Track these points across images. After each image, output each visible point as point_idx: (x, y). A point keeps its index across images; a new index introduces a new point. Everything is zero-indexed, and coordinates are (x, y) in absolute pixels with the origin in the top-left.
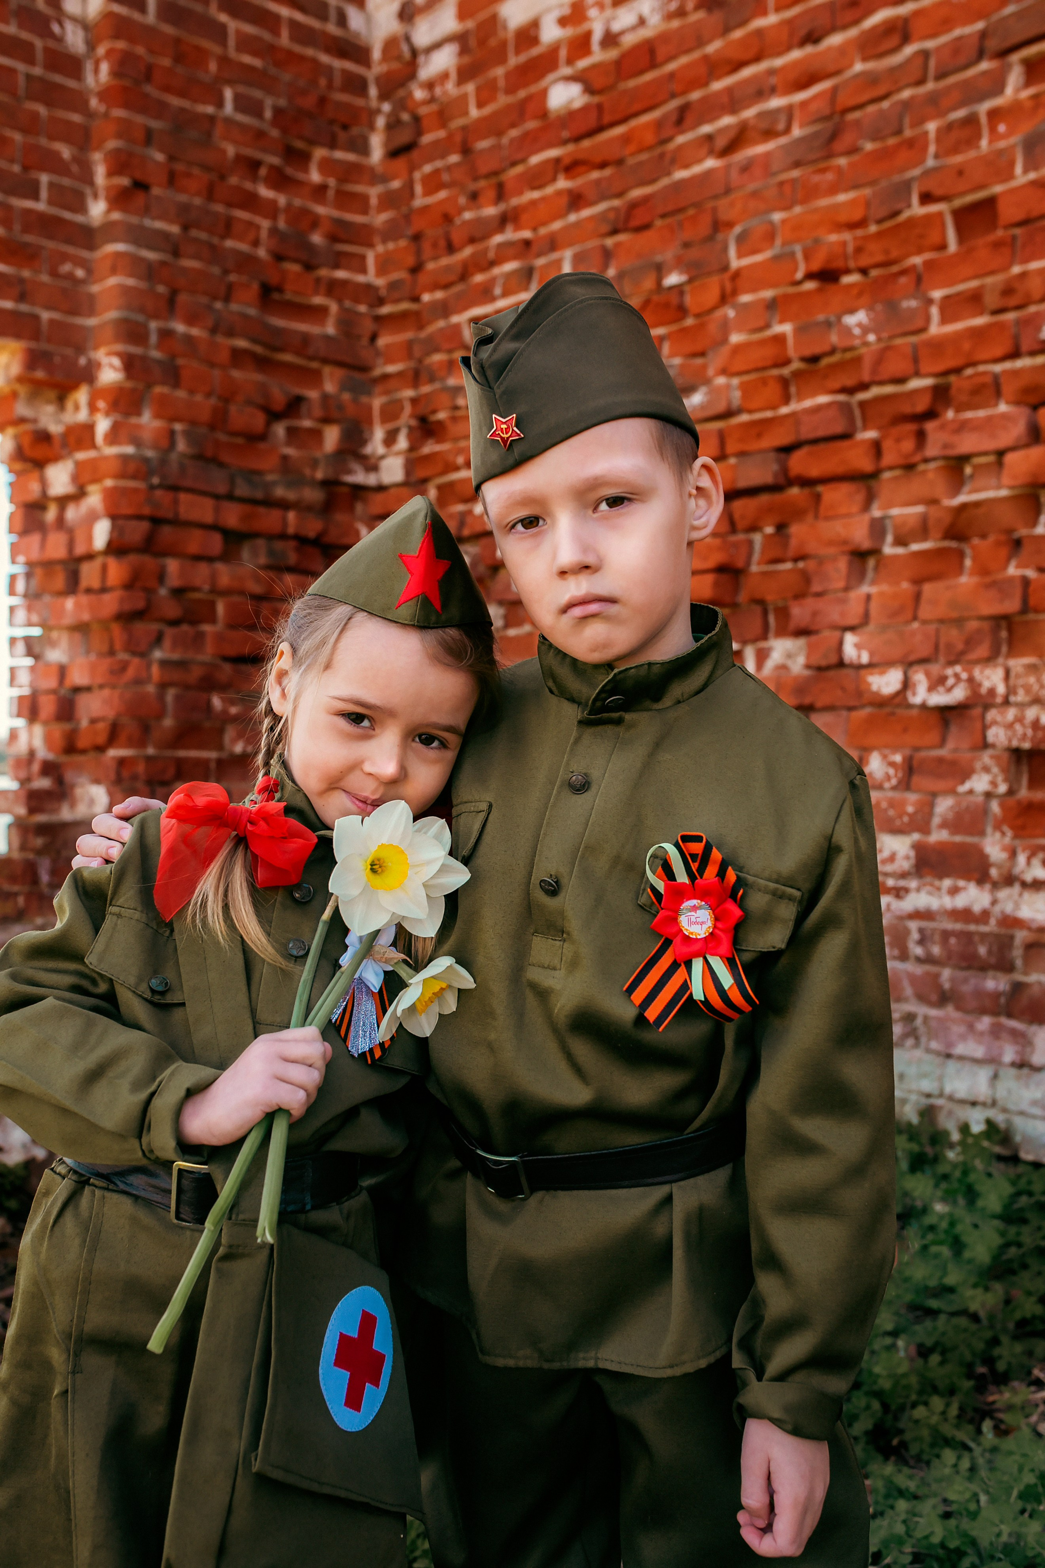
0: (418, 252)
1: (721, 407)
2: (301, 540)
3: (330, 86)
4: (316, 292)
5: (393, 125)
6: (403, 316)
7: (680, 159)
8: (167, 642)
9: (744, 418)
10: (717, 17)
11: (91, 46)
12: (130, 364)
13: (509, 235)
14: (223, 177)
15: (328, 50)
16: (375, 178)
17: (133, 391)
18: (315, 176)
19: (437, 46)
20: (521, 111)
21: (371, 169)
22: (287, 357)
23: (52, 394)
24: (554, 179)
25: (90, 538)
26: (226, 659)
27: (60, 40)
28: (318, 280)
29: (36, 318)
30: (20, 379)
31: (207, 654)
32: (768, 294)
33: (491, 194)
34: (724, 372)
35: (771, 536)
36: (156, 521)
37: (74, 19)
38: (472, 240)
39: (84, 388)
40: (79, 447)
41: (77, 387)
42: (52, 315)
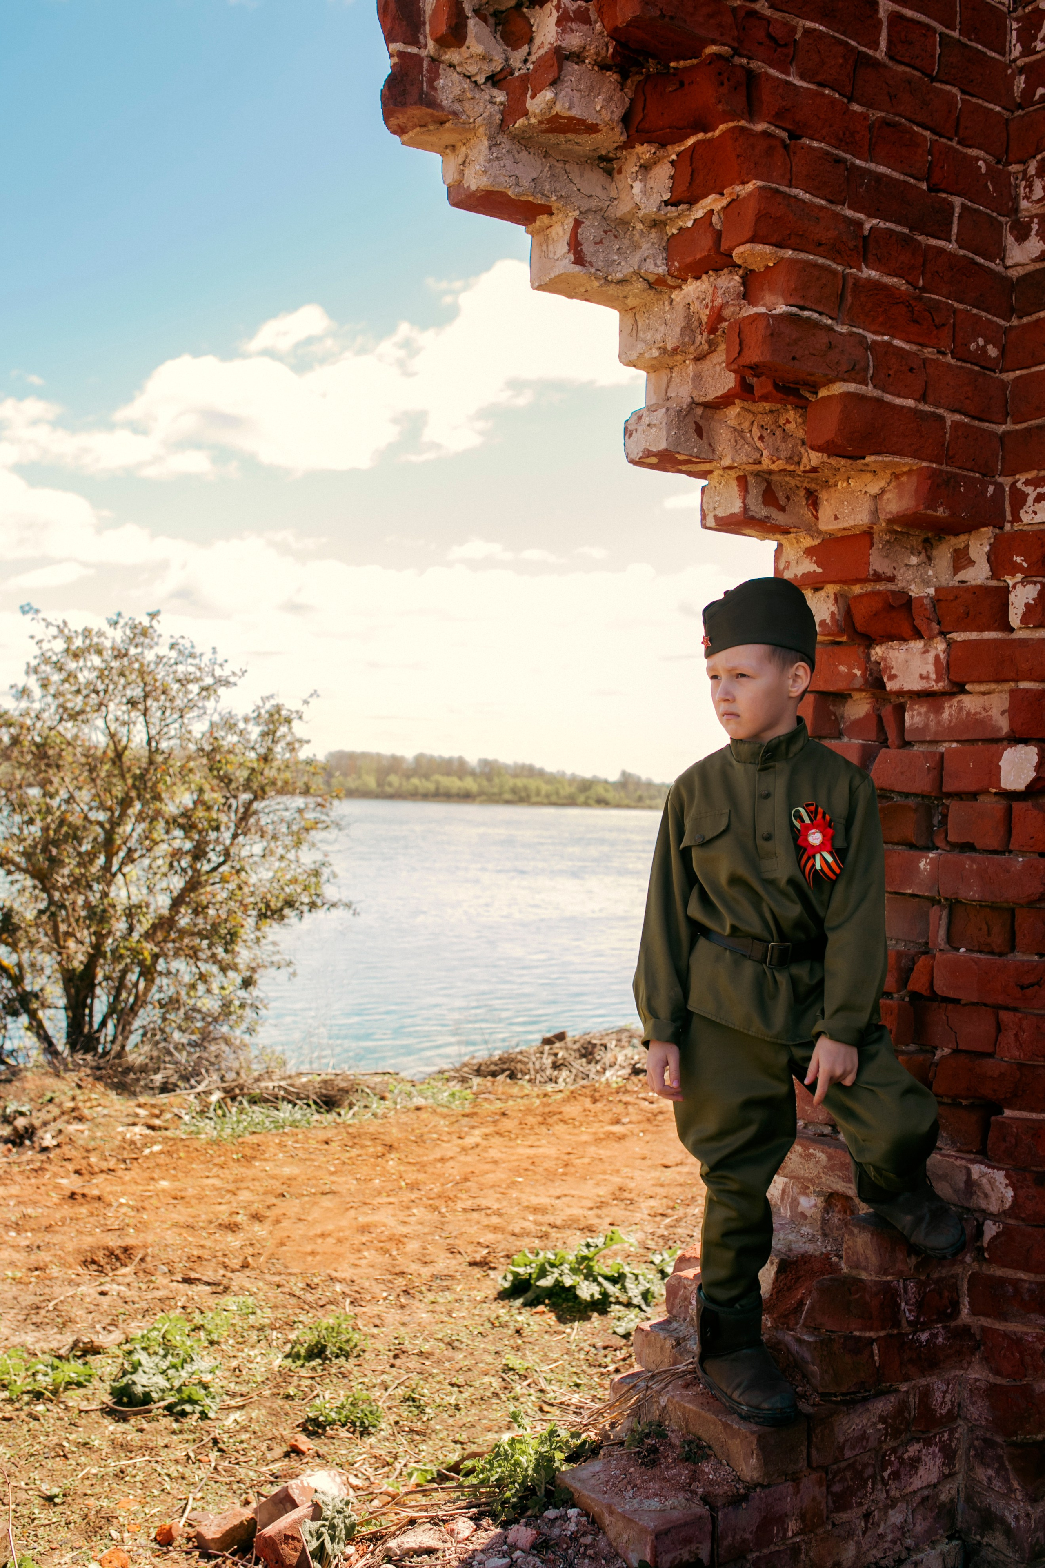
29: (940, 420)
30: (892, 518)
39: (987, 532)
40: (966, 622)
41: (970, 528)
42: (958, 417)
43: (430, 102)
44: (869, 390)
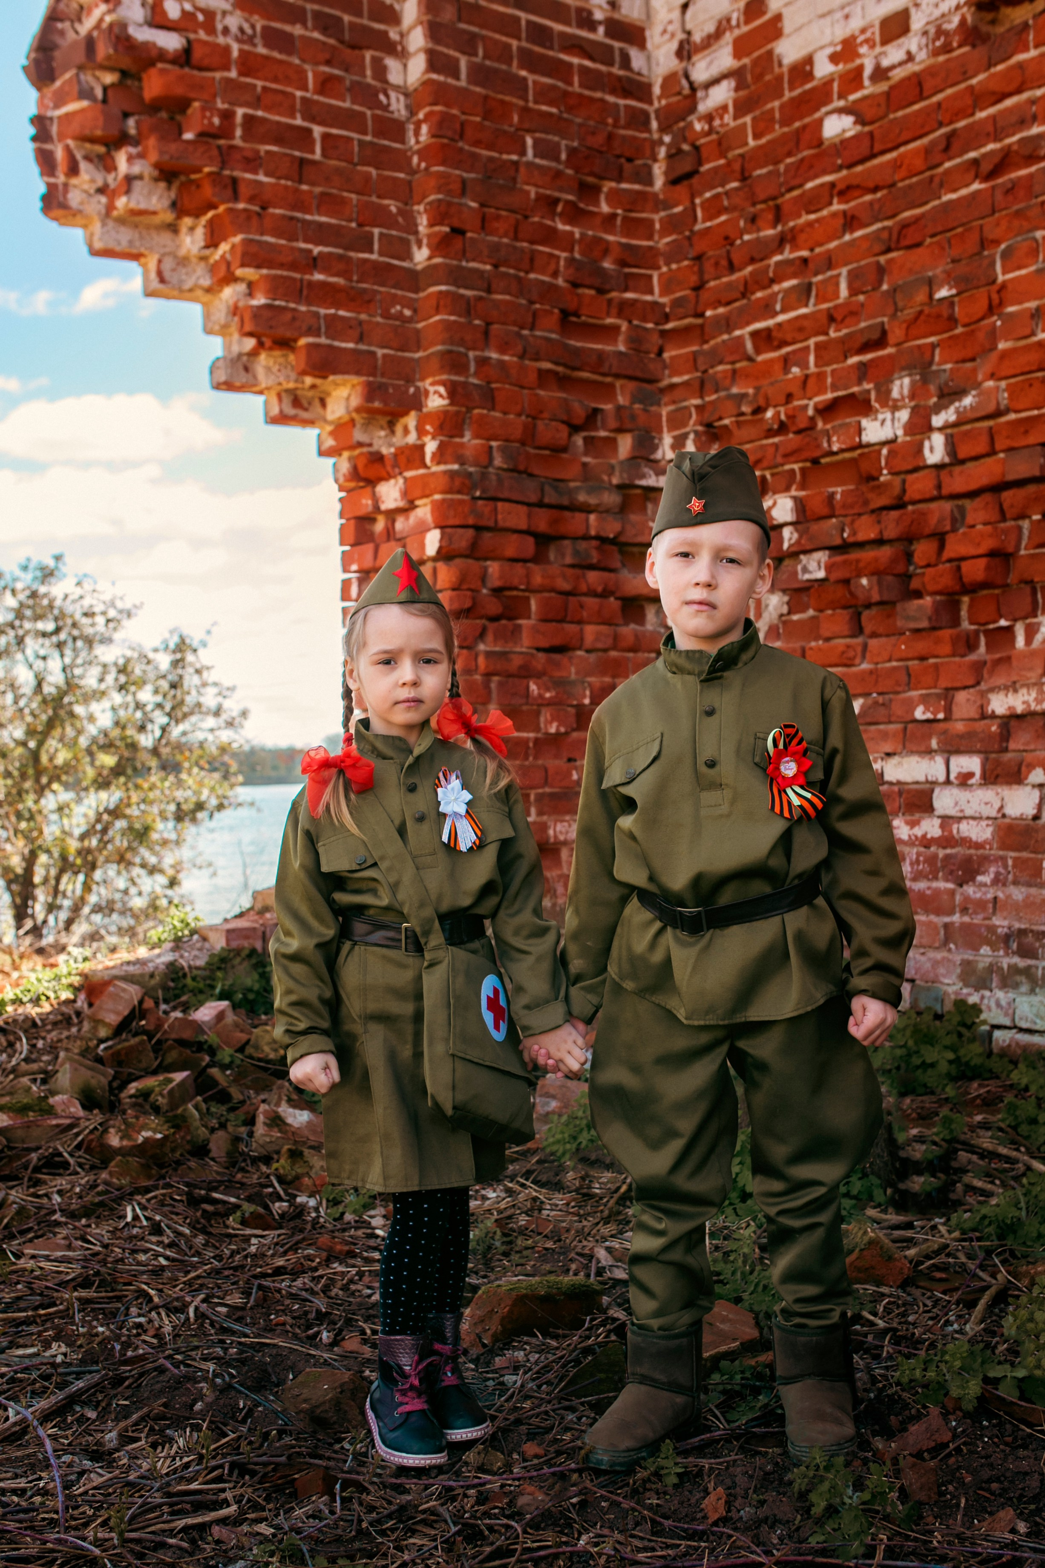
0: (701, 272)
1: (991, 408)
2: (602, 540)
3: (616, 125)
4: (608, 314)
5: (674, 155)
6: (688, 329)
7: (948, 182)
8: (490, 637)
9: (1012, 416)
10: (982, 51)
11: (412, 111)
12: (453, 391)
13: (788, 254)
14: (526, 217)
15: (613, 92)
16: (658, 204)
17: (457, 413)
18: (605, 208)
19: (715, 81)
20: (796, 140)
21: (655, 195)
22: (585, 375)
23: (383, 421)
24: (830, 204)
25: (422, 546)
26: (539, 649)
27: (386, 108)
28: (610, 301)
29: (373, 354)
30: (358, 410)
31: (524, 645)
32: (1032, 305)
33: (770, 216)
34: (992, 376)
35: (1039, 521)
36: (478, 528)
37: (397, 88)
38: (753, 260)
39: (413, 414)
40: (410, 466)
41: (406, 413)
42: (386, 351)
43: (64, 206)
44: (323, 340)
